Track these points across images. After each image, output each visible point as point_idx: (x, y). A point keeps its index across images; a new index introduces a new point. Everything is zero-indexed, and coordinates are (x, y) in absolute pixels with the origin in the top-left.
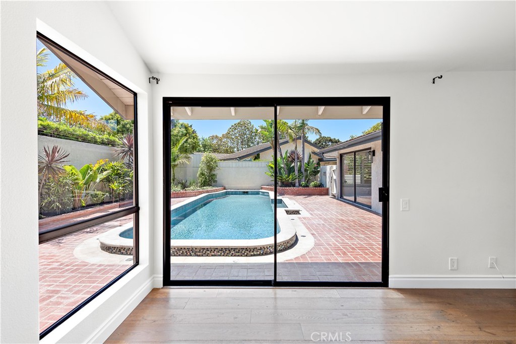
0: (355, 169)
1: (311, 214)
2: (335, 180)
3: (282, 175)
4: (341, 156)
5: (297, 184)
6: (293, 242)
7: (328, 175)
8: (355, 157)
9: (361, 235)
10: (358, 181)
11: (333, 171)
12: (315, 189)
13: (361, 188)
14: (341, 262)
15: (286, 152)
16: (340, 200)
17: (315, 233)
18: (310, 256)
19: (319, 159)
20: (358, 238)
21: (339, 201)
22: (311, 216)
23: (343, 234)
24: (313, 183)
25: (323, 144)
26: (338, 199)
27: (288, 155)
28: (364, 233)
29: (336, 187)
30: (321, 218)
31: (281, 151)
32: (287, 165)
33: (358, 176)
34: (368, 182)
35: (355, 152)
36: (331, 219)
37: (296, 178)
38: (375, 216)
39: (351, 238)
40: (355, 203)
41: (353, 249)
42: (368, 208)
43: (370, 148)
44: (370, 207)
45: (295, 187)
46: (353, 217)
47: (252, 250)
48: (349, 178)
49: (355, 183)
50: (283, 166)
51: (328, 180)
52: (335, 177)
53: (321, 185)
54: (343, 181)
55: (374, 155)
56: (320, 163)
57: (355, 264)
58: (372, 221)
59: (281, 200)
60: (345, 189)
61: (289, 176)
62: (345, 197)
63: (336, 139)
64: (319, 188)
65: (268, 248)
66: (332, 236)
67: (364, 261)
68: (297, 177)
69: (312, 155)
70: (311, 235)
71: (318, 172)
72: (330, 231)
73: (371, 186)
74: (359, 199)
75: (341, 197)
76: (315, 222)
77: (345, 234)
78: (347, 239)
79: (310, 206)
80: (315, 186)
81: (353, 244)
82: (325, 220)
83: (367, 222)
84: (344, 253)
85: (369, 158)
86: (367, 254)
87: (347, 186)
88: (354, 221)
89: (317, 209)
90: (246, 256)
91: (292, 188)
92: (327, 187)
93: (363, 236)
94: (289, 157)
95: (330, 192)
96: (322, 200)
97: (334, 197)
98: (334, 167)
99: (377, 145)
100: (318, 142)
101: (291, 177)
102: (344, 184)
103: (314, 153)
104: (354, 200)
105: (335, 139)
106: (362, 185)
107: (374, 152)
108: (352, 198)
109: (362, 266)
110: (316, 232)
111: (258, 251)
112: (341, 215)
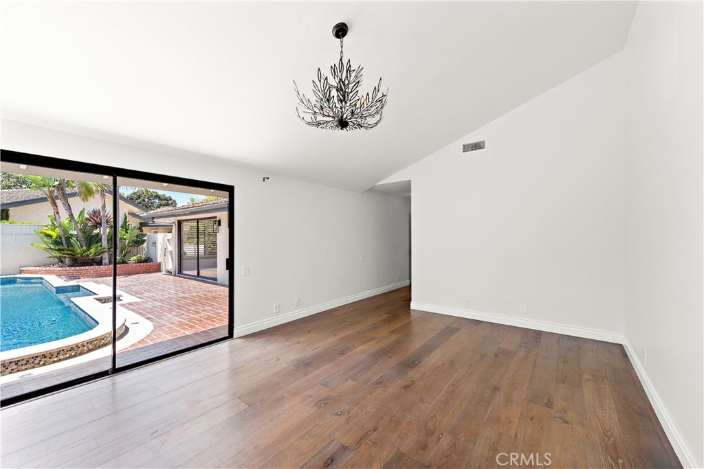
0: (198, 238)
1: (139, 298)
2: (171, 252)
3: (72, 246)
4: (180, 223)
5: (106, 261)
6: (122, 331)
7: (159, 246)
8: (198, 225)
9: (207, 308)
10: (202, 251)
11: (168, 240)
12: (139, 266)
13: (204, 260)
14: (189, 334)
15: (82, 213)
16: (179, 276)
17: (152, 317)
18: (151, 338)
19: (140, 223)
20: (205, 311)
21: (177, 278)
22: (141, 300)
23: (188, 311)
24: (135, 258)
25: (144, 201)
26: (175, 276)
27: (86, 216)
28: (210, 305)
29: (172, 261)
30: (155, 300)
31: (70, 209)
32: (84, 232)
33: (202, 247)
34: (213, 253)
35: (198, 220)
36: (170, 299)
37: (104, 252)
38: (221, 288)
39: (197, 312)
40: (198, 277)
41: (200, 321)
42: (213, 280)
43: (216, 217)
44: (216, 279)
45: (101, 264)
46: (197, 292)
47: (55, 355)
48: (190, 249)
49: (198, 254)
50: (75, 233)
51: (159, 252)
52: (170, 248)
53: (148, 260)
54: (183, 253)
55: (219, 224)
56: (143, 228)
57: (204, 332)
58: (219, 293)
59: (79, 286)
60: (185, 263)
61: (89, 249)
62: (184, 272)
63: (167, 196)
64: (145, 264)
65: (84, 346)
66: (175, 316)
67: (211, 328)
68: (107, 249)
69: (129, 218)
70: (146, 320)
71: (143, 241)
72: (171, 311)
73: (216, 258)
74: (203, 273)
75: (180, 271)
76: (149, 305)
77: (190, 310)
78: (193, 314)
79: (135, 288)
80: (139, 261)
81: (200, 317)
82: (162, 301)
83: (214, 294)
84: (192, 327)
85: (215, 227)
86: (215, 321)
87: (188, 259)
88: (198, 296)
89: (149, 291)
90: (44, 365)
91: (97, 267)
92: (159, 261)
93: (210, 308)
94: (87, 219)
95: (163, 267)
96: (152, 279)
97: (169, 273)
98: (169, 236)
99: (223, 216)
100: (135, 196)
101: (93, 250)
102: (184, 257)
103: (133, 214)
104: (196, 274)
105: (164, 195)
106: (205, 256)
107: (219, 221)
108: (195, 273)
109: (210, 332)
110: (153, 315)
111: (66, 354)
112: (183, 292)
